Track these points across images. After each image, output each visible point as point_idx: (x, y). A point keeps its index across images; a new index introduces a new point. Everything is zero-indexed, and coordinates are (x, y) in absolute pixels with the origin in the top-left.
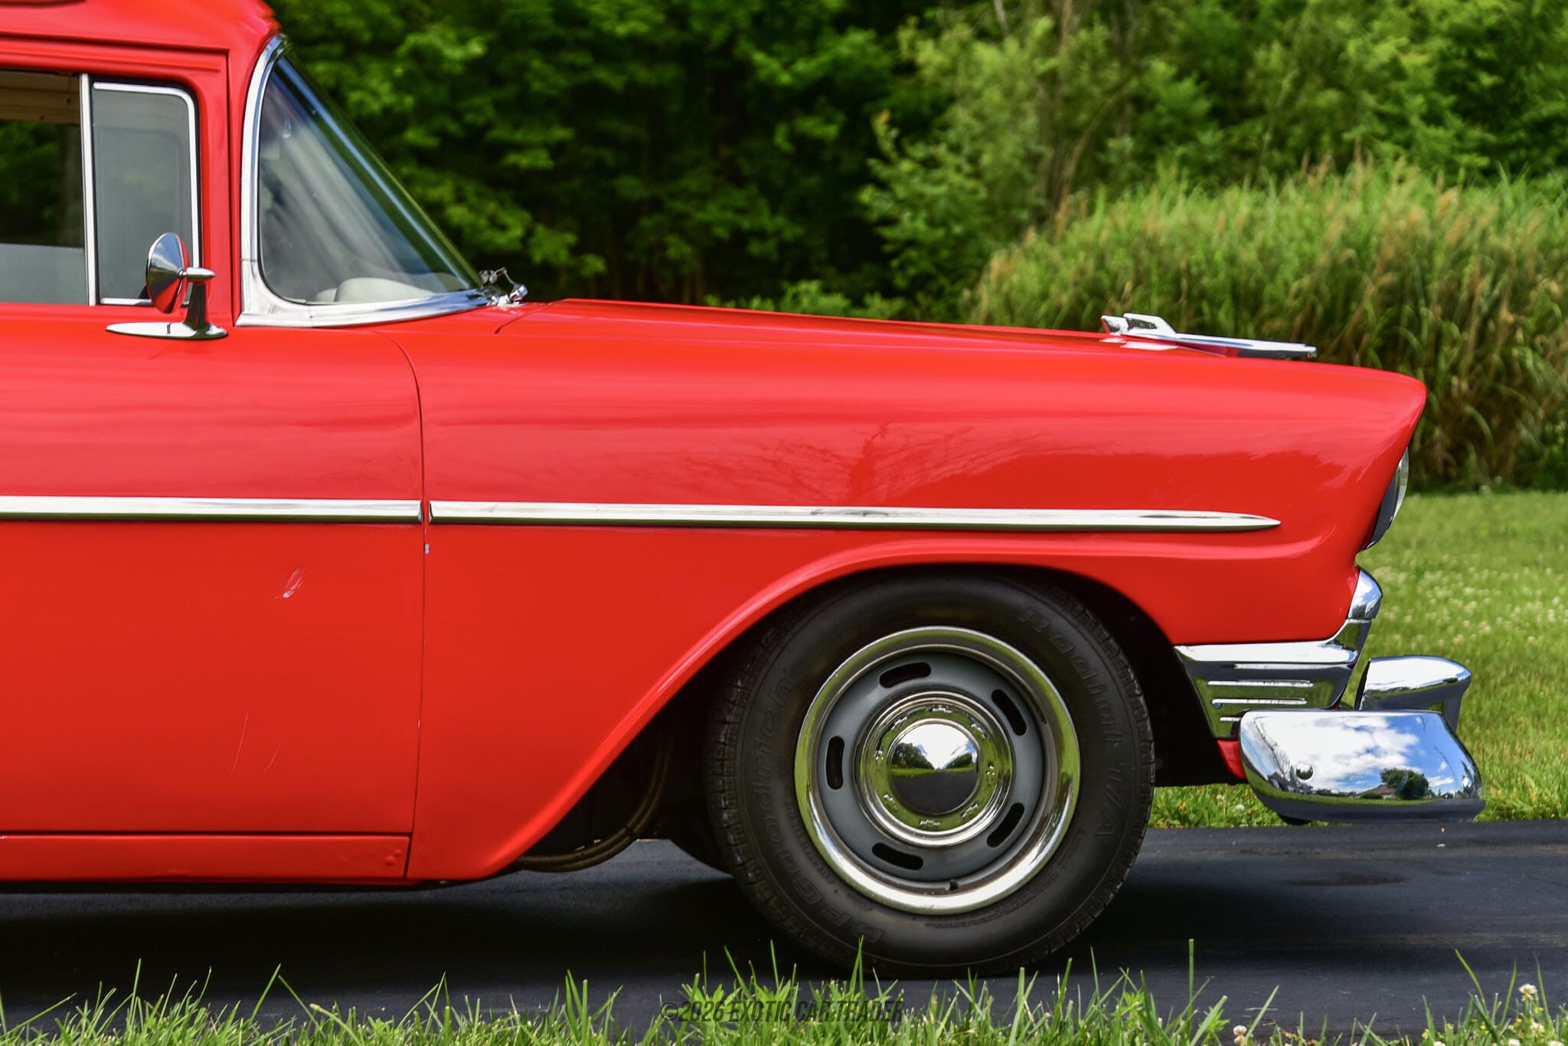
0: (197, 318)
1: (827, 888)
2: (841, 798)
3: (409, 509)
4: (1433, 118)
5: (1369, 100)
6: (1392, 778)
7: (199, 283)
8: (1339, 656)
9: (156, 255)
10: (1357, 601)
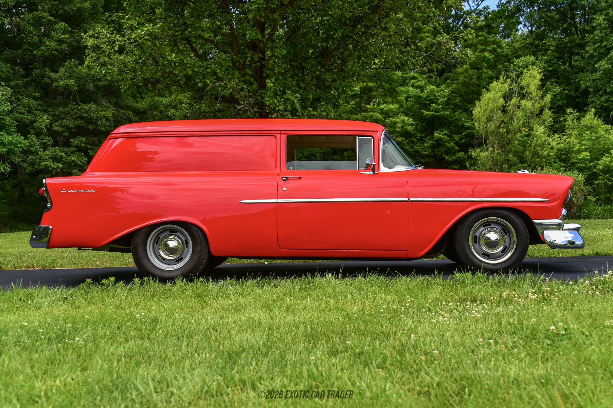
0: (373, 171)
1: (475, 259)
2: (477, 245)
3: (406, 199)
4: (555, 162)
5: (544, 160)
6: (569, 242)
7: (374, 165)
8: (561, 222)
9: (368, 161)
10: (563, 213)
